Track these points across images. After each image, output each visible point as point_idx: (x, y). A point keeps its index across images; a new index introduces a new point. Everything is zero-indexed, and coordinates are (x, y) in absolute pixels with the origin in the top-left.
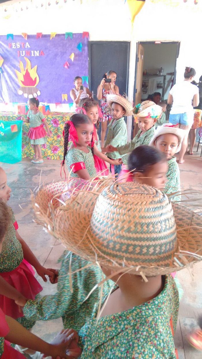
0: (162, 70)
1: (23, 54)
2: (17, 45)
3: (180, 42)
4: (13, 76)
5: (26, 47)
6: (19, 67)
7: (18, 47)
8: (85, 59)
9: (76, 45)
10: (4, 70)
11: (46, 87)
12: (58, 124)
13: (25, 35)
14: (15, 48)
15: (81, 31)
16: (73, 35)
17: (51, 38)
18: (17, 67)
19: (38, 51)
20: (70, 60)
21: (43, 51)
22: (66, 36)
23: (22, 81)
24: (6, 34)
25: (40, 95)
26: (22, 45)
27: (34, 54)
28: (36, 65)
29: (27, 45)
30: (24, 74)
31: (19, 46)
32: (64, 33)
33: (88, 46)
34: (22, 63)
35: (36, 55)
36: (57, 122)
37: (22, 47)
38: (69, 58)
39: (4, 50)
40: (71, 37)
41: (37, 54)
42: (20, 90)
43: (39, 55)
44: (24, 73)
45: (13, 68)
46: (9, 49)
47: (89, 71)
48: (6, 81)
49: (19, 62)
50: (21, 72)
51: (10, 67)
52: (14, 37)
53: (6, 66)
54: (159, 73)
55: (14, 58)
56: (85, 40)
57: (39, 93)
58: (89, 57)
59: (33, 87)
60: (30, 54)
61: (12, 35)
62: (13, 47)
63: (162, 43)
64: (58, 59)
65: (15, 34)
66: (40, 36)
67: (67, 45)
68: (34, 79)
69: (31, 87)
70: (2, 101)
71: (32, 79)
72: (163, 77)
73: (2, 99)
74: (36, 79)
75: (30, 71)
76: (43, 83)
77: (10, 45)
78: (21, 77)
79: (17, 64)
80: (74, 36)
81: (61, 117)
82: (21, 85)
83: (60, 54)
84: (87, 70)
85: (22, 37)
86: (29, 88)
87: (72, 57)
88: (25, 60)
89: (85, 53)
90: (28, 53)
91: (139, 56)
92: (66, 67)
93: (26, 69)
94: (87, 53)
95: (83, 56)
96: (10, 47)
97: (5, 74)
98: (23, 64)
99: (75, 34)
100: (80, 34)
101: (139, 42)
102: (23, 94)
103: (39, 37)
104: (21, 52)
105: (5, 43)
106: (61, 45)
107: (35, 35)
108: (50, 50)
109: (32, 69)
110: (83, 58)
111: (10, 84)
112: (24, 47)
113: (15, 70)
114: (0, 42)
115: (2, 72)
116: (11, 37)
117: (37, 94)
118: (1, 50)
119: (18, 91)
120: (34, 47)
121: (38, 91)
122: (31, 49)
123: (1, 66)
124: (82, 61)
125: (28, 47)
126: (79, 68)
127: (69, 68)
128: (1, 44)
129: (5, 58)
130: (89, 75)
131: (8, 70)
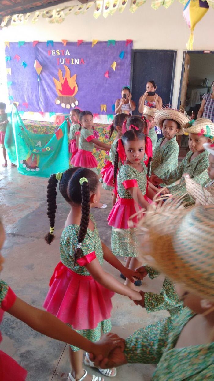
0: (206, 81)
1: (62, 62)
4: (51, 85)
5: (66, 55)
6: (57, 75)
7: (58, 54)
8: (128, 68)
9: (118, 53)
10: (42, 78)
11: (84, 97)
12: (98, 136)
14: (55, 55)
15: (124, 39)
16: (115, 43)
17: (92, 46)
18: (56, 75)
19: (78, 60)
20: (111, 69)
21: (83, 60)
22: (108, 43)
23: (59, 90)
24: (46, 41)
26: (62, 52)
27: (74, 62)
28: (74, 74)
29: (67, 53)
30: (63, 83)
32: (106, 40)
33: (131, 55)
34: (60, 72)
36: (97, 134)
37: (62, 55)
38: (111, 67)
39: (43, 57)
40: (114, 45)
41: (77, 62)
42: (57, 99)
43: (79, 64)
44: (63, 81)
45: (51, 76)
46: (48, 56)
47: (131, 82)
48: (44, 90)
49: (58, 70)
50: (58, 80)
51: (48, 76)
52: (54, 44)
53: (44, 74)
54: (203, 84)
55: (53, 65)
56: (128, 48)
57: (77, 103)
58: (131, 66)
59: (71, 97)
60: (70, 62)
61: (52, 42)
62: (53, 55)
63: (211, 52)
64: (99, 68)
65: (55, 41)
66: (81, 43)
67: (109, 54)
68: (72, 88)
69: (69, 97)
70: (38, 110)
71: (70, 88)
72: (207, 89)
73: (38, 109)
74: (74, 88)
75: (68, 79)
76: (82, 93)
77: (50, 52)
78: (59, 85)
79: (56, 72)
80: (117, 44)
81: (102, 129)
82: (59, 94)
83: (101, 63)
84: (129, 80)
85: (63, 44)
86: (67, 97)
87: (114, 66)
88: (64, 68)
89: (127, 61)
90: (68, 61)
91: (185, 66)
92: (107, 76)
93: (65, 78)
94: (130, 62)
95: (126, 65)
96: (50, 54)
98: (62, 72)
99: (118, 42)
100: (124, 42)
101: (186, 51)
102: (60, 104)
104: (61, 59)
105: (44, 50)
106: (103, 53)
107: (76, 42)
108: (90, 59)
109: (71, 78)
110: (125, 67)
111: (49, 93)
112: (64, 54)
113: (54, 78)
114: (40, 49)
115: (40, 80)
116: (51, 44)
117: (75, 104)
118: (40, 57)
119: (55, 100)
120: (74, 55)
121: (75, 101)
122: (71, 57)
123: (40, 74)
124: (124, 70)
125: (67, 54)
126: (120, 77)
127: (109, 77)
128: (41, 52)
129: (44, 66)
130: (131, 85)
131: (47, 78)
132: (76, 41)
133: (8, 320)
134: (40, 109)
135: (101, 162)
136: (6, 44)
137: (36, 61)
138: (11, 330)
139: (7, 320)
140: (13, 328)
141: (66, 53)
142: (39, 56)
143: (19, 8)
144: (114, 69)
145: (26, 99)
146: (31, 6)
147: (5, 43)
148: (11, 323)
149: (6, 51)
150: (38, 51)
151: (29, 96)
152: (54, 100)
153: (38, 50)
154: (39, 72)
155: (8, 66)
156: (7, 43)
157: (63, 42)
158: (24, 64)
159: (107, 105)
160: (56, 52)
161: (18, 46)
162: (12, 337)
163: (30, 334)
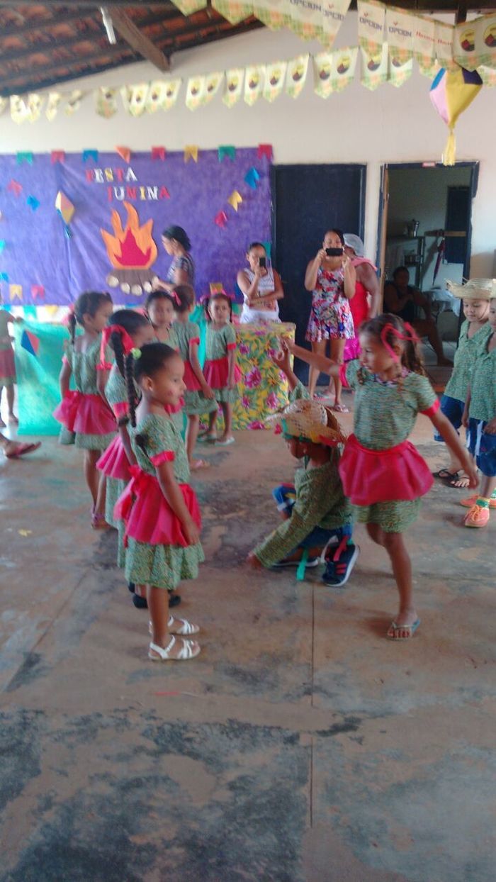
0: (415, 224)
1: (119, 193)
2: (106, 173)
3: (479, 164)
4: (97, 245)
5: (128, 179)
6: (109, 223)
7: (110, 178)
9: (243, 174)
10: (74, 231)
13: (126, 151)
14: (102, 180)
15: (255, 143)
16: (235, 153)
17: (186, 160)
18: (106, 225)
19: (156, 189)
20: (228, 207)
21: (166, 189)
22: (219, 153)
23: (118, 259)
24: (81, 151)
26: (119, 174)
27: (146, 195)
28: (148, 221)
29: (129, 174)
30: (123, 241)
31: (110, 176)
32: (215, 146)
33: (271, 176)
34: (117, 216)
35: (150, 198)
37: (119, 180)
38: (228, 204)
39: (77, 187)
40: (232, 156)
41: (154, 194)
42: (112, 276)
43: (157, 198)
44: (123, 237)
45: (96, 227)
46: (87, 182)
47: (272, 231)
48: (80, 257)
49: (111, 214)
50: (112, 233)
51: (89, 225)
52: (100, 157)
53: (78, 222)
54: (411, 231)
55: (100, 203)
56: (263, 163)
58: (272, 200)
59: (144, 269)
60: (138, 194)
61: (94, 153)
62: (98, 180)
63: (436, 165)
64: (202, 205)
65: (101, 150)
66: (159, 154)
67: (223, 175)
68: (144, 251)
69: (138, 269)
70: (69, 302)
71: (140, 251)
72: (417, 241)
73: (68, 297)
74: (149, 251)
75: (133, 232)
76: (166, 260)
77: (91, 174)
78: (114, 245)
79: (104, 216)
80: (239, 154)
82: (115, 264)
83: (205, 194)
84: (268, 228)
85: (120, 156)
86: (133, 271)
87: (237, 199)
88: (125, 208)
89: (263, 189)
90: (132, 190)
91: (385, 197)
93: (127, 229)
94: (268, 191)
95: (259, 198)
96: (91, 179)
97: (78, 239)
98: (120, 216)
99: (241, 150)
100: (253, 149)
101: (385, 165)
102: (119, 285)
103: (159, 157)
104: (116, 189)
105: (77, 170)
106: (209, 173)
107: (149, 153)
108: (181, 186)
109: (141, 229)
110: (259, 202)
111: (89, 263)
112: (124, 180)
113: (102, 231)
114: (67, 167)
115: (71, 235)
116: (92, 158)
118: (68, 185)
119: (107, 279)
120: (145, 181)
122: (139, 183)
123: (69, 223)
124: (256, 209)
125: (131, 179)
126: (249, 225)
127: (225, 223)
128: (69, 173)
129: (77, 203)
130: (273, 239)
131: (86, 232)
132: (149, 149)
133: (173, 726)
137: (60, 194)
138: (188, 745)
139: (170, 727)
140: (189, 740)
141: (127, 175)
142: (65, 184)
144: (236, 207)
145: (38, 278)
148: (182, 731)
150: (64, 174)
151: (45, 271)
152: (105, 279)
153: (61, 169)
154: (67, 220)
157: (119, 153)
158: (32, 201)
159: (223, 284)
160: (104, 176)
161: (14, 162)
162: (195, 755)
163: (230, 746)
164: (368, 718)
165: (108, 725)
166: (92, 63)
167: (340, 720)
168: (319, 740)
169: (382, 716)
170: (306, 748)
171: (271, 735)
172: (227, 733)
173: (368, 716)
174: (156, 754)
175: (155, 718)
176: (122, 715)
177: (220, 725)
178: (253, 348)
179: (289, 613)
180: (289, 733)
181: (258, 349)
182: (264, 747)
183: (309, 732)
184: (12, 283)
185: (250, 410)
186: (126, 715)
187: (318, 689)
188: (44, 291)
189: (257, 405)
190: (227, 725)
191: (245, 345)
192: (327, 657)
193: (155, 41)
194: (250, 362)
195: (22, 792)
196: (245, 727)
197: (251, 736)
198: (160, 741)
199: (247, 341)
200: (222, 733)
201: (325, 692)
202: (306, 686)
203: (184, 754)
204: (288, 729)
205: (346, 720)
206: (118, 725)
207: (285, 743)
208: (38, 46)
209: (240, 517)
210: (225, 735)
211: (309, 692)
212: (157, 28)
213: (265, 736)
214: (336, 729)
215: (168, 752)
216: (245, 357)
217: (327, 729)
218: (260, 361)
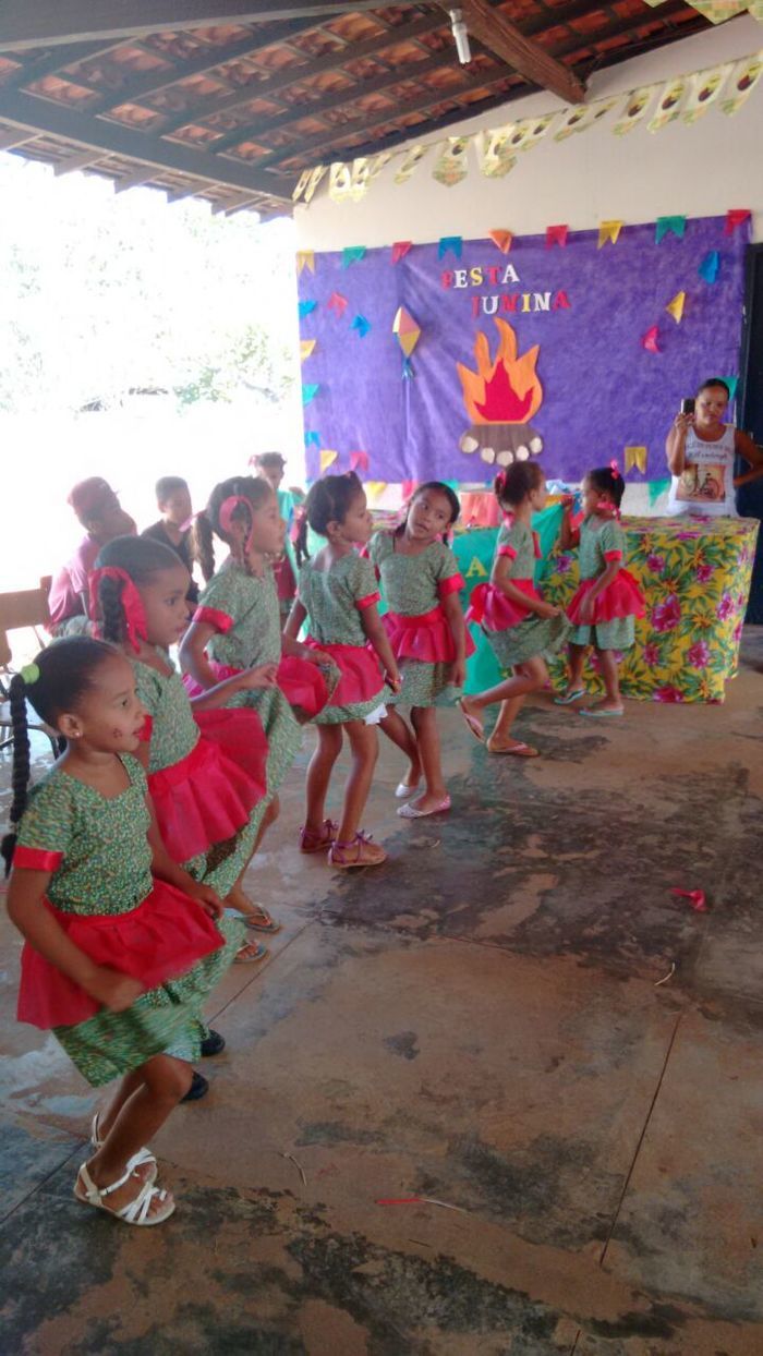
1: (489, 307)
2: (472, 275)
4: (449, 388)
5: (505, 281)
6: (471, 353)
7: (477, 281)
8: (731, 313)
9: (696, 261)
10: (417, 367)
11: (565, 422)
13: (505, 236)
15: (720, 210)
16: (686, 226)
17: (601, 244)
18: (467, 354)
19: (548, 295)
20: (665, 318)
21: (564, 294)
22: (658, 230)
23: (477, 405)
24: (437, 240)
25: (540, 454)
26: (491, 275)
27: (532, 305)
28: (532, 347)
29: (507, 275)
30: (489, 381)
31: (478, 279)
32: (653, 219)
33: (746, 265)
34: (483, 341)
35: (537, 309)
37: (492, 282)
38: (667, 313)
39: (427, 298)
40: (679, 233)
41: (544, 302)
42: (468, 435)
43: (548, 309)
44: (489, 374)
45: (449, 359)
46: (442, 290)
47: (741, 356)
48: (423, 408)
49: (474, 337)
50: (477, 373)
51: (439, 358)
52: (465, 247)
53: (425, 352)
55: (459, 321)
56: (733, 242)
57: (537, 445)
58: (745, 304)
59: (516, 425)
60: (518, 304)
61: (455, 243)
62: (458, 285)
64: (621, 317)
65: (466, 237)
66: (558, 237)
67: (661, 266)
68: (522, 396)
69: (509, 426)
70: (401, 476)
71: (515, 396)
73: (401, 469)
74: (529, 394)
75: (507, 366)
76: (556, 411)
77: (448, 276)
78: (475, 387)
79: (465, 343)
80: (693, 228)
82: (475, 417)
83: (628, 298)
84: (735, 352)
85: (495, 246)
86: (501, 427)
87: (677, 310)
88: (496, 329)
89: (730, 287)
90: (511, 303)
92: (651, 344)
93: (498, 359)
94: (739, 289)
95: (723, 301)
96: (449, 284)
97: (421, 381)
98: (489, 341)
99: (697, 221)
100: (718, 220)
102: (478, 450)
103: (556, 242)
104: (485, 299)
105: (429, 272)
106: (638, 264)
107: (542, 235)
108: (590, 288)
109: (520, 360)
110: (722, 309)
111: (434, 417)
112: (498, 282)
113: (458, 365)
114: (415, 269)
115: (412, 373)
116: (453, 250)
117: (529, 449)
118: (414, 296)
119: (461, 440)
120: (533, 279)
121: (532, 438)
122: (521, 287)
123: (411, 355)
124: (716, 320)
125: (510, 279)
126: (701, 347)
127: (660, 347)
128: (418, 279)
129: (427, 326)
130: (742, 373)
131: (434, 366)
132: (542, 230)
133: (343, 1245)
134: (407, 471)
135: (633, 657)
136: (303, 261)
137: (400, 310)
138: (355, 1287)
139: (336, 1245)
140: (361, 1278)
141: (504, 275)
142: (409, 294)
143: (353, 138)
144: (678, 316)
145: (360, 440)
146: (389, 128)
147: (299, 255)
148: (354, 1259)
149: (301, 283)
150: (409, 279)
151: (371, 430)
152: (457, 440)
153: (406, 271)
154: (408, 349)
155: (306, 333)
156: (307, 256)
157: (494, 240)
158: (360, 323)
159: (649, 450)
160: (468, 277)
161: (339, 265)
162: (360, 1312)
163: (425, 1309)
164: (701, 1317)
165: (241, 1216)
166: (460, 99)
167: (644, 1306)
168: (593, 1341)
169: (730, 1319)
170: (561, 1349)
171: (505, 1307)
172: (429, 1283)
173: (703, 1312)
174: (298, 1292)
175: (318, 1222)
176: (268, 1202)
177: (423, 1262)
178: (671, 562)
179: (617, 1065)
180: (540, 1310)
181: (680, 562)
182: (484, 1329)
183: (578, 1319)
184: (323, 449)
185: (658, 669)
186: (274, 1204)
187: (624, 1233)
188: (367, 461)
189: (672, 662)
190: (433, 1265)
191: (658, 556)
192: (663, 1170)
193: (557, 56)
194: (665, 585)
195: (73, 1307)
196: (467, 1277)
197: (469, 1299)
198: (311, 1269)
199: (661, 549)
200: (421, 1280)
201: (636, 1241)
202: (603, 1221)
203: (342, 1305)
204: (539, 1302)
205: (656, 1309)
206: (256, 1220)
207: (525, 1330)
208: (371, 82)
209: (586, 862)
210: (423, 1285)
211: (602, 1234)
212: (560, 31)
213: (492, 1305)
214: (631, 1325)
215: (319, 1294)
216: (656, 576)
217: (613, 1318)
218: (681, 585)
